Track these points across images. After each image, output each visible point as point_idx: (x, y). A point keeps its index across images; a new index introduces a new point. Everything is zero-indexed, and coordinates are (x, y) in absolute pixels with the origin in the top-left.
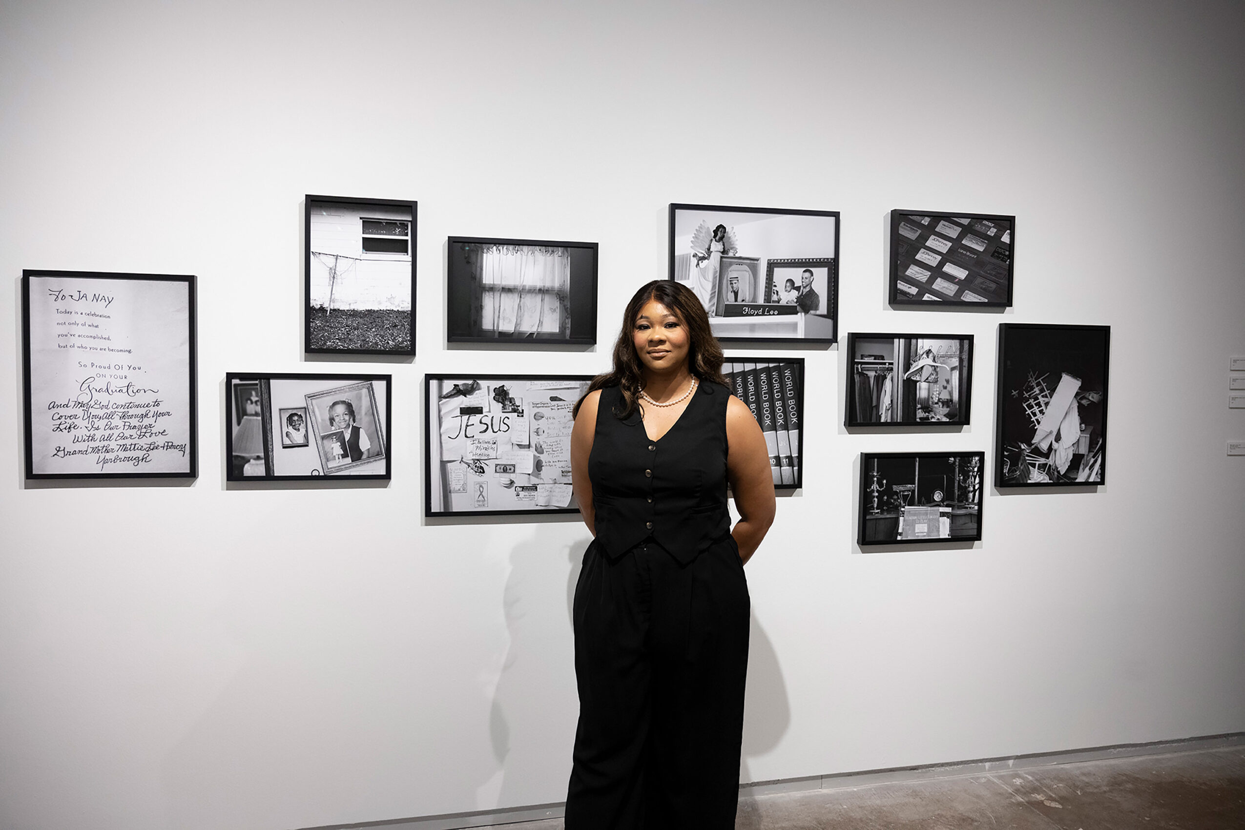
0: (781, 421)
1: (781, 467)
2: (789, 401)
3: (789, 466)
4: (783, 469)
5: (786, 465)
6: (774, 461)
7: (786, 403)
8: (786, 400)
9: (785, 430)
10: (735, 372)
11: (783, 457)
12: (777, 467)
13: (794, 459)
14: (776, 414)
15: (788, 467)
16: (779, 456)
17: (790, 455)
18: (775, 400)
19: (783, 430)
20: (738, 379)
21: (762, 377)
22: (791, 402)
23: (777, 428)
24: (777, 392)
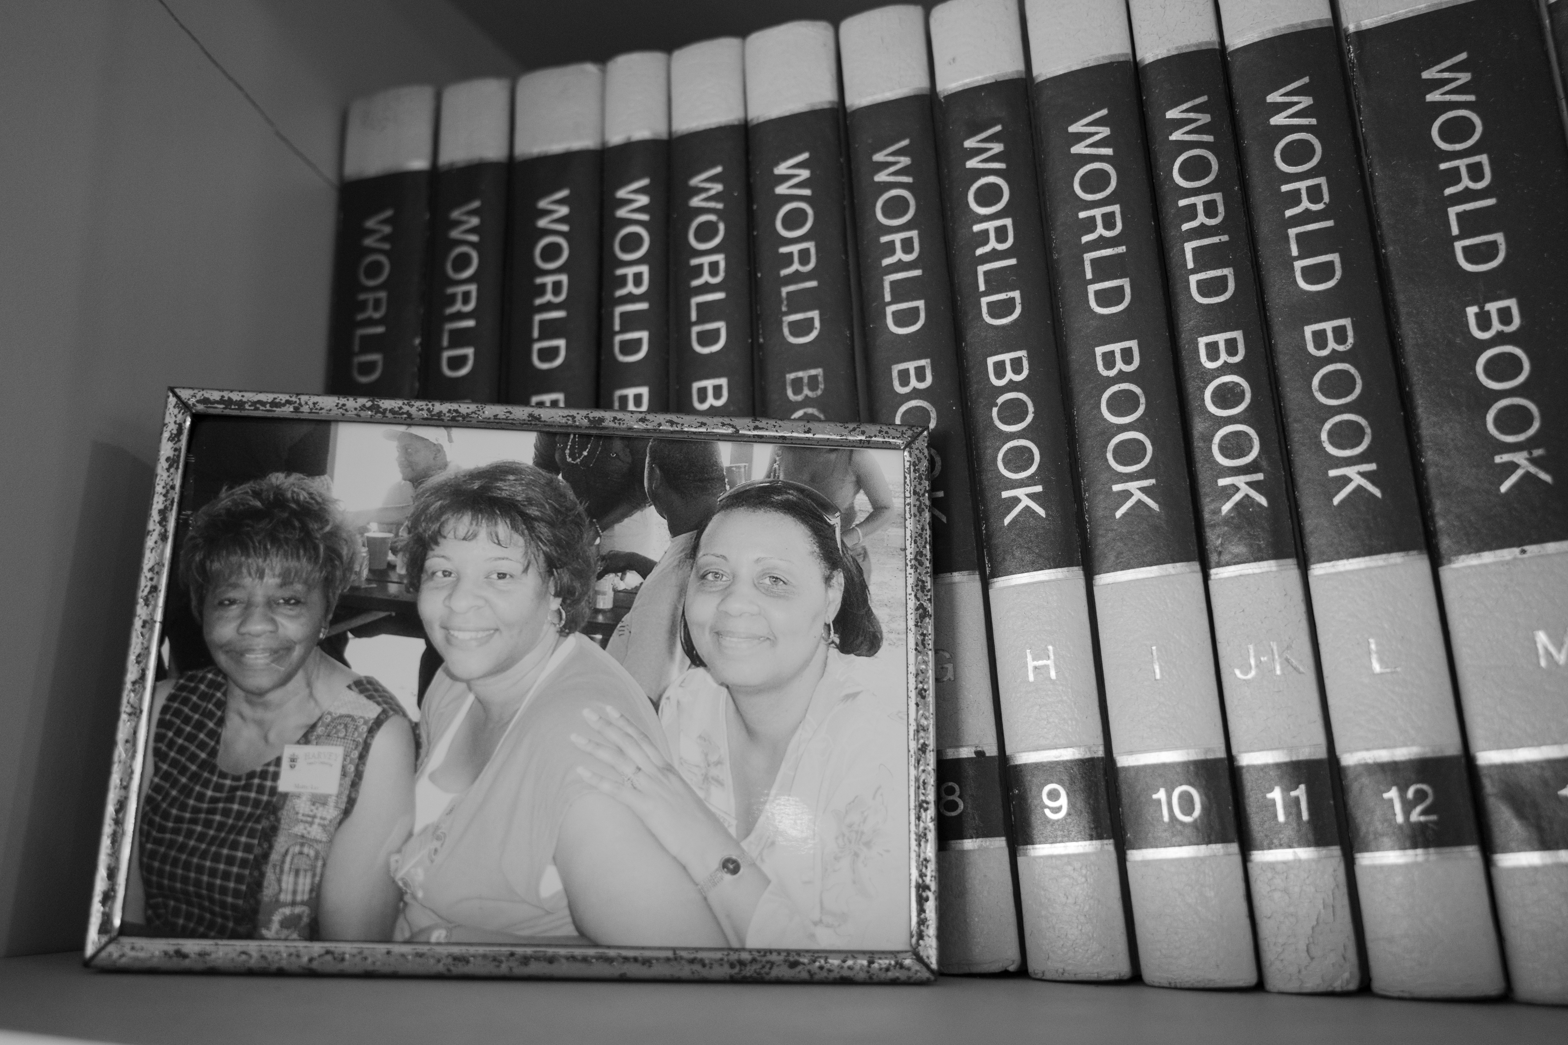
0: (1240, 481)
1: (1246, 847)
2: (1309, 330)
3: (1319, 840)
4: (1272, 866)
5: (1289, 833)
6: (1187, 803)
7: (1282, 341)
8: (1278, 321)
9: (1278, 554)
10: (856, 99)
11: (1264, 768)
12: (1217, 848)
13: (1355, 788)
14: (1199, 426)
15: (1305, 853)
16: (1230, 758)
17: (1321, 753)
18: (1187, 322)
19: (1257, 557)
20: (879, 157)
21: (1080, 137)
22: (1320, 339)
23: (1213, 538)
24: (1205, 258)
